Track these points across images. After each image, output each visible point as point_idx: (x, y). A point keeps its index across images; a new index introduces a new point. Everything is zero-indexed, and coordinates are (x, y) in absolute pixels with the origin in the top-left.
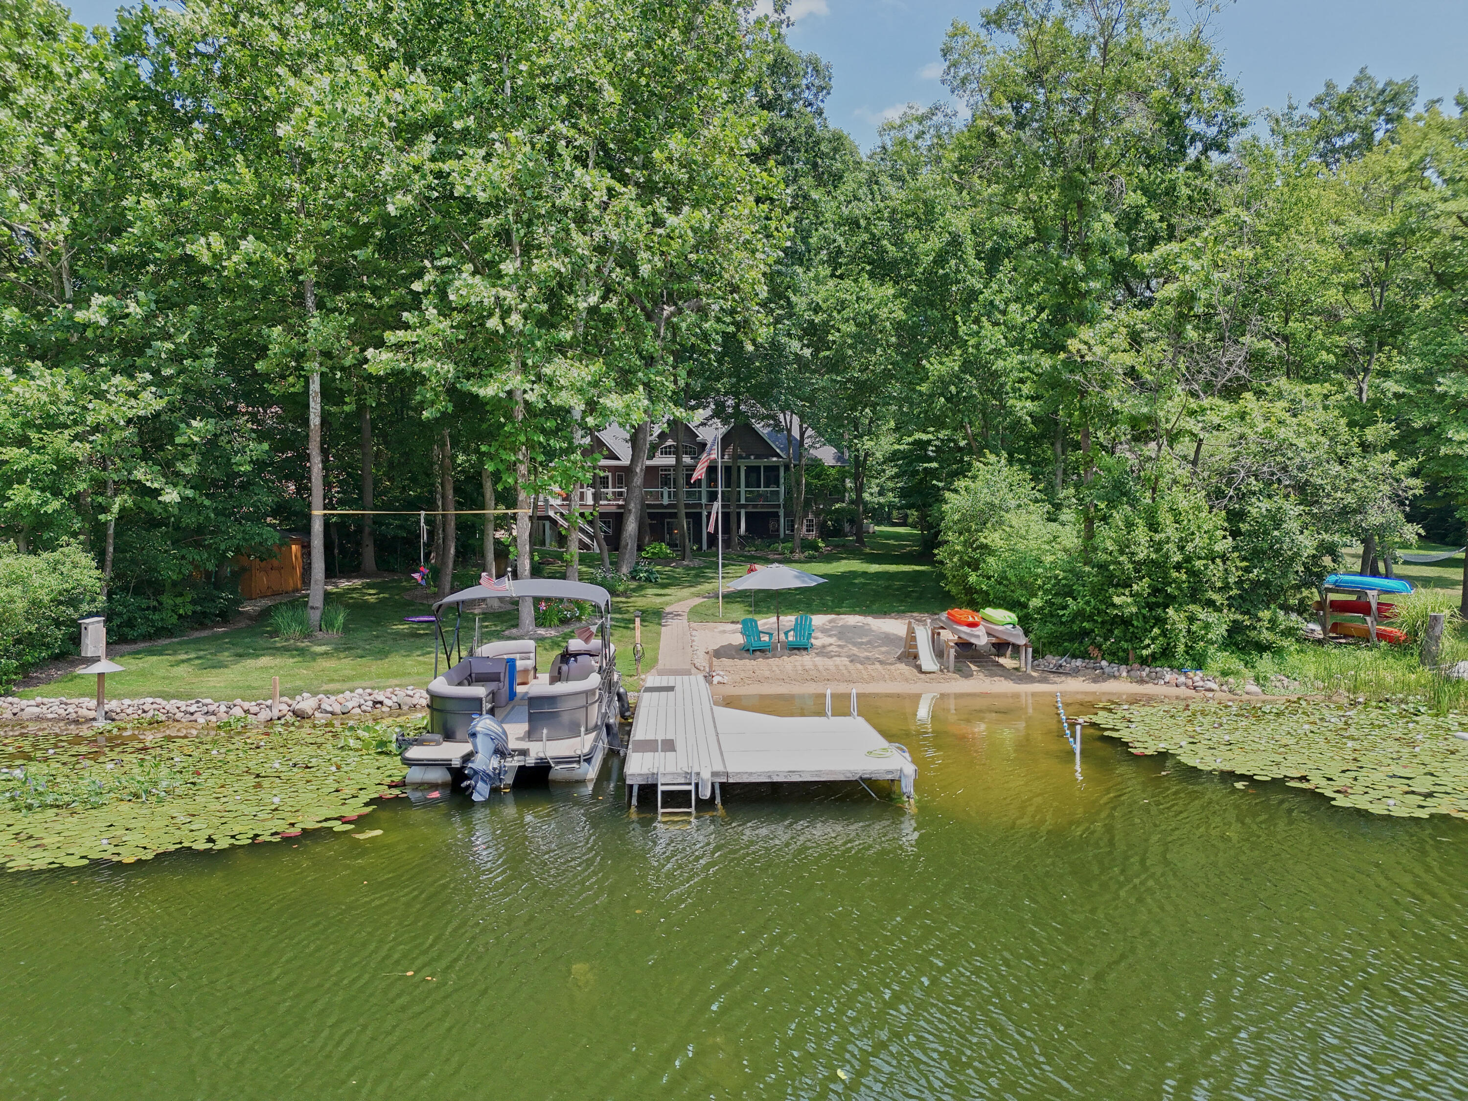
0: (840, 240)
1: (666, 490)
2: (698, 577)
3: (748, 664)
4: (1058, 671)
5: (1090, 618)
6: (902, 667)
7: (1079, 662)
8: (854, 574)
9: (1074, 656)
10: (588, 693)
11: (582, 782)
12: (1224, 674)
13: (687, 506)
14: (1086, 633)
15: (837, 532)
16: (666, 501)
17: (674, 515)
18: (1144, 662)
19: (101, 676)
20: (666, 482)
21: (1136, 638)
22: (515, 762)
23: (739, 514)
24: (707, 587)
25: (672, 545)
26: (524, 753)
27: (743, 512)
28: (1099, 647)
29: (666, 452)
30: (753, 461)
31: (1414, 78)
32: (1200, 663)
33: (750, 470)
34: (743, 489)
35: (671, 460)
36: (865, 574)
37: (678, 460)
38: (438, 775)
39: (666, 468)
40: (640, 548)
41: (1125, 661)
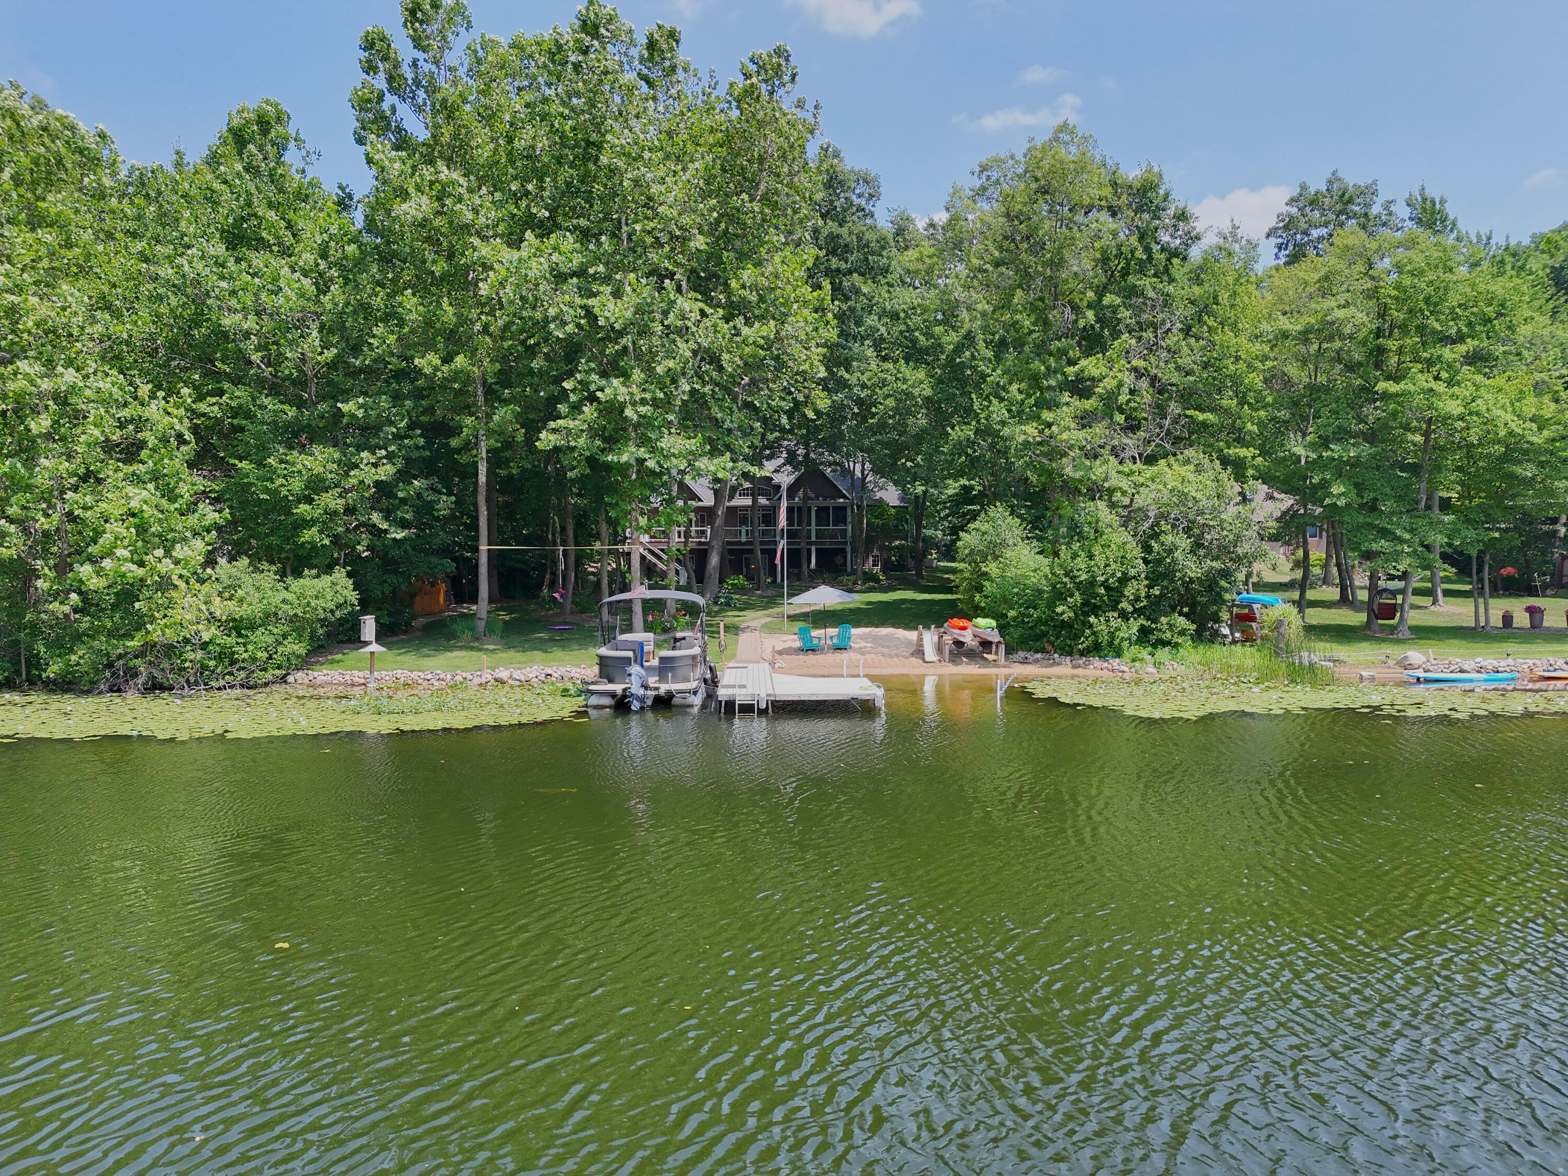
0: (883, 330)
1: (744, 529)
2: (771, 602)
3: (802, 658)
4: (1025, 662)
5: (1046, 623)
6: (914, 660)
7: (1039, 656)
8: (903, 601)
9: (1037, 652)
10: (694, 657)
11: (691, 706)
12: (1134, 661)
13: (762, 543)
14: (1044, 635)
15: (901, 566)
16: (744, 539)
17: (750, 551)
18: (1082, 654)
19: (372, 653)
20: (744, 521)
21: (1076, 637)
22: (654, 693)
23: (809, 551)
24: (777, 610)
25: (749, 578)
26: (657, 689)
27: (813, 549)
28: (1052, 644)
29: (744, 493)
30: (821, 502)
31: (1375, 183)
32: (1118, 654)
33: (822, 511)
34: (813, 527)
35: (748, 501)
36: (913, 601)
37: (755, 501)
38: (607, 701)
39: (745, 508)
40: (721, 581)
41: (1070, 654)
